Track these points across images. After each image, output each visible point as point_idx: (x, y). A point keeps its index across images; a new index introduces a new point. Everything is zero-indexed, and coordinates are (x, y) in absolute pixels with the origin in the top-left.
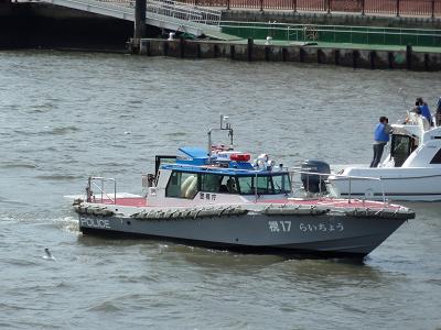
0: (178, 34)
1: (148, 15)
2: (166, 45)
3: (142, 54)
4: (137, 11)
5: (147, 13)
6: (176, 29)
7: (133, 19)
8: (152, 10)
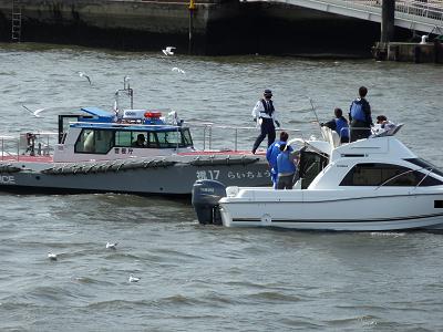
0: (431, 37)
1: (397, 15)
2: (418, 49)
3: (391, 59)
4: (384, 10)
5: (396, 12)
6: (429, 31)
7: (380, 20)
8: (402, 9)
